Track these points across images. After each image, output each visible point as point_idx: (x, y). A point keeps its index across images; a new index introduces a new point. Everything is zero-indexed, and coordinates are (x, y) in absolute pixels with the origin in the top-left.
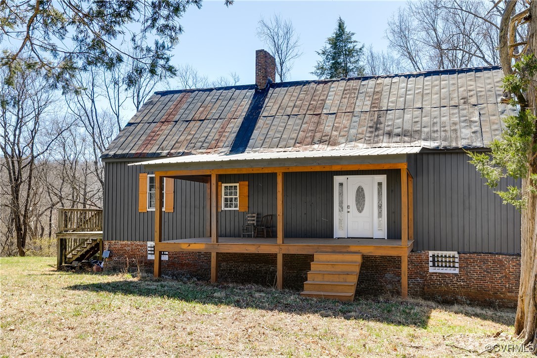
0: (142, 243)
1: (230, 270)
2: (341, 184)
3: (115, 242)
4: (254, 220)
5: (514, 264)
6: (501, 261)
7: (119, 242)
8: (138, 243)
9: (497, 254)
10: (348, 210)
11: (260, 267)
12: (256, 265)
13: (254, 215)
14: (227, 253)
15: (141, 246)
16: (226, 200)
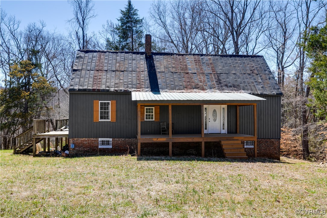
0: (95, 139)
1: (149, 151)
2: (206, 109)
3: (77, 139)
4: (165, 126)
5: (278, 143)
6: (273, 141)
7: (80, 139)
8: (92, 139)
9: (271, 139)
10: (209, 120)
11: (166, 149)
12: (163, 148)
13: (165, 123)
14: (147, 143)
15: (95, 141)
16: (146, 115)
